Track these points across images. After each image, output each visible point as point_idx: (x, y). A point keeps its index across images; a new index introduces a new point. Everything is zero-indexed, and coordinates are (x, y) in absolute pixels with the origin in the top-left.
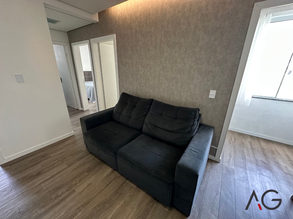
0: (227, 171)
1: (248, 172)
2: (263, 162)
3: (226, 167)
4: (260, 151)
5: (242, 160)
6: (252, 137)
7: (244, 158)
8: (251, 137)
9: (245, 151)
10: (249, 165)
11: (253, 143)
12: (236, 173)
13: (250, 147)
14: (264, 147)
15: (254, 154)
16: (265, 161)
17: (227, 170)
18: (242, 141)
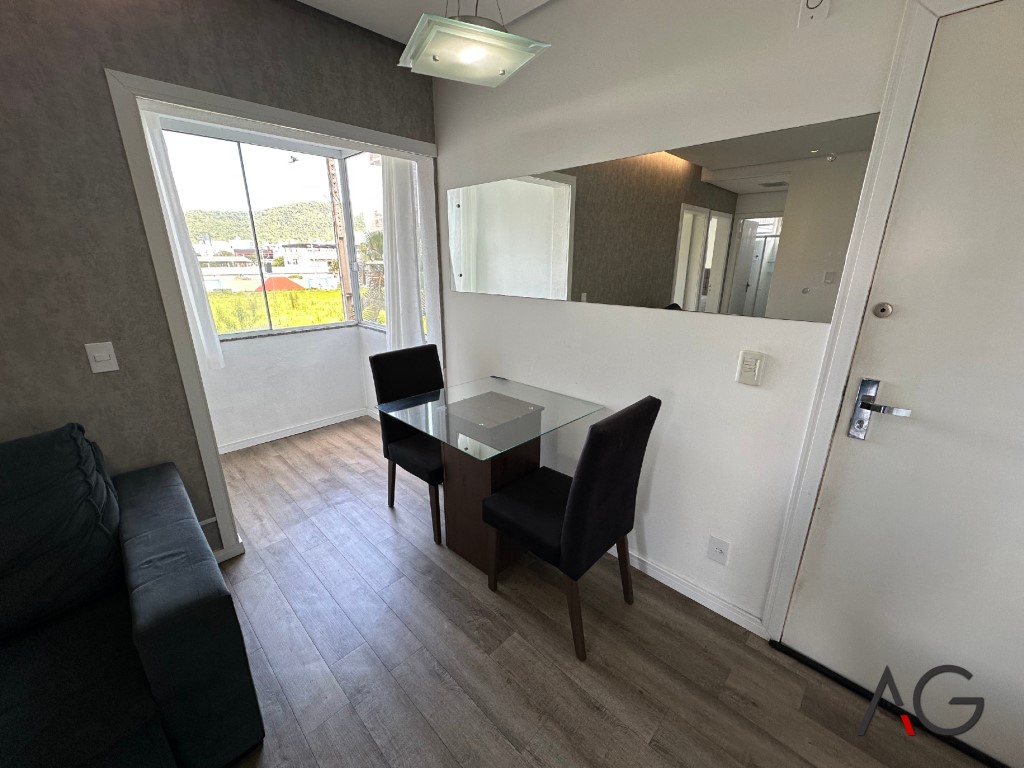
0: (274, 554)
1: (313, 519)
2: (325, 481)
3: (267, 549)
4: (307, 463)
5: (288, 507)
6: (274, 443)
7: (289, 500)
8: (273, 446)
9: (282, 483)
10: (307, 505)
11: (285, 456)
12: (294, 541)
13: (284, 468)
14: (310, 451)
15: (300, 476)
16: (327, 477)
17: (273, 551)
18: (262, 466)
